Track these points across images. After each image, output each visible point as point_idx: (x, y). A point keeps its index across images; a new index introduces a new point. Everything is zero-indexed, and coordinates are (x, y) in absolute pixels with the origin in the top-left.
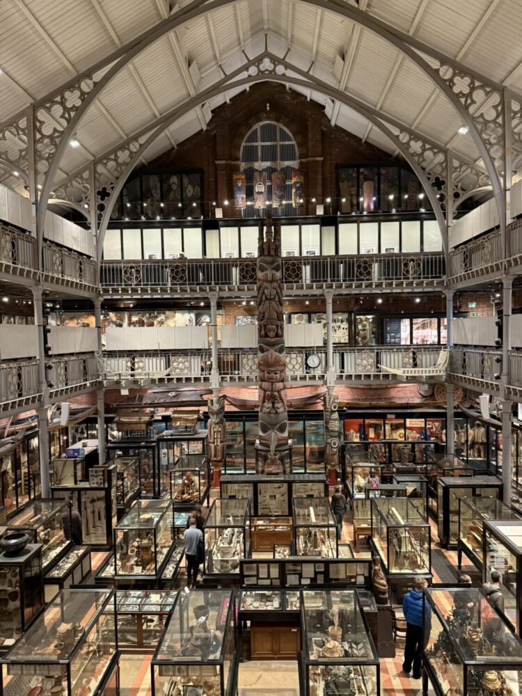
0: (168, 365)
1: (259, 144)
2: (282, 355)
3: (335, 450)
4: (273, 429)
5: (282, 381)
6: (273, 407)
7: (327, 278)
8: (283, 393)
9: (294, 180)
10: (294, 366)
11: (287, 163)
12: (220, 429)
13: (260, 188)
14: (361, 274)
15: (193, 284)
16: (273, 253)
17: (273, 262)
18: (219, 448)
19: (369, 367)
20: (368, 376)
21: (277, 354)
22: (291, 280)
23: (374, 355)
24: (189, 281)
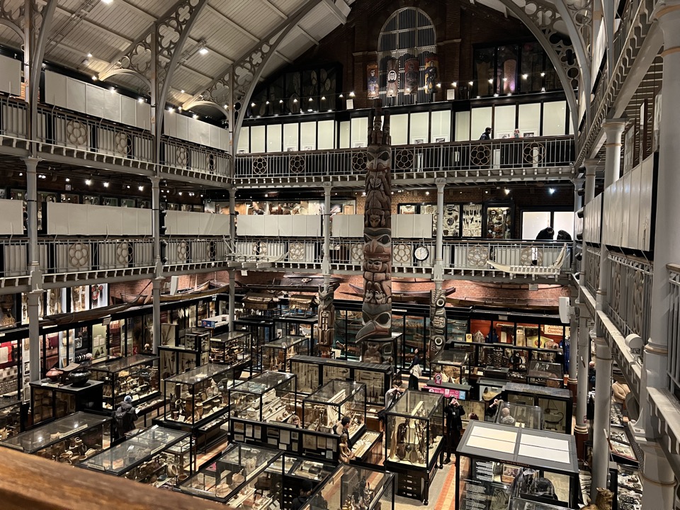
0: (286, 250)
1: (397, 32)
2: (387, 247)
3: (439, 347)
4: (373, 319)
5: (385, 272)
6: (374, 297)
7: (439, 166)
8: (385, 284)
9: (427, 65)
10: (401, 257)
11: (425, 48)
12: (327, 315)
13: (392, 76)
14: (476, 161)
15: (310, 174)
16: (380, 141)
17: (379, 151)
18: (326, 333)
19: (482, 262)
20: (479, 273)
21: (381, 244)
22: (401, 169)
23: (487, 249)
24: (307, 171)
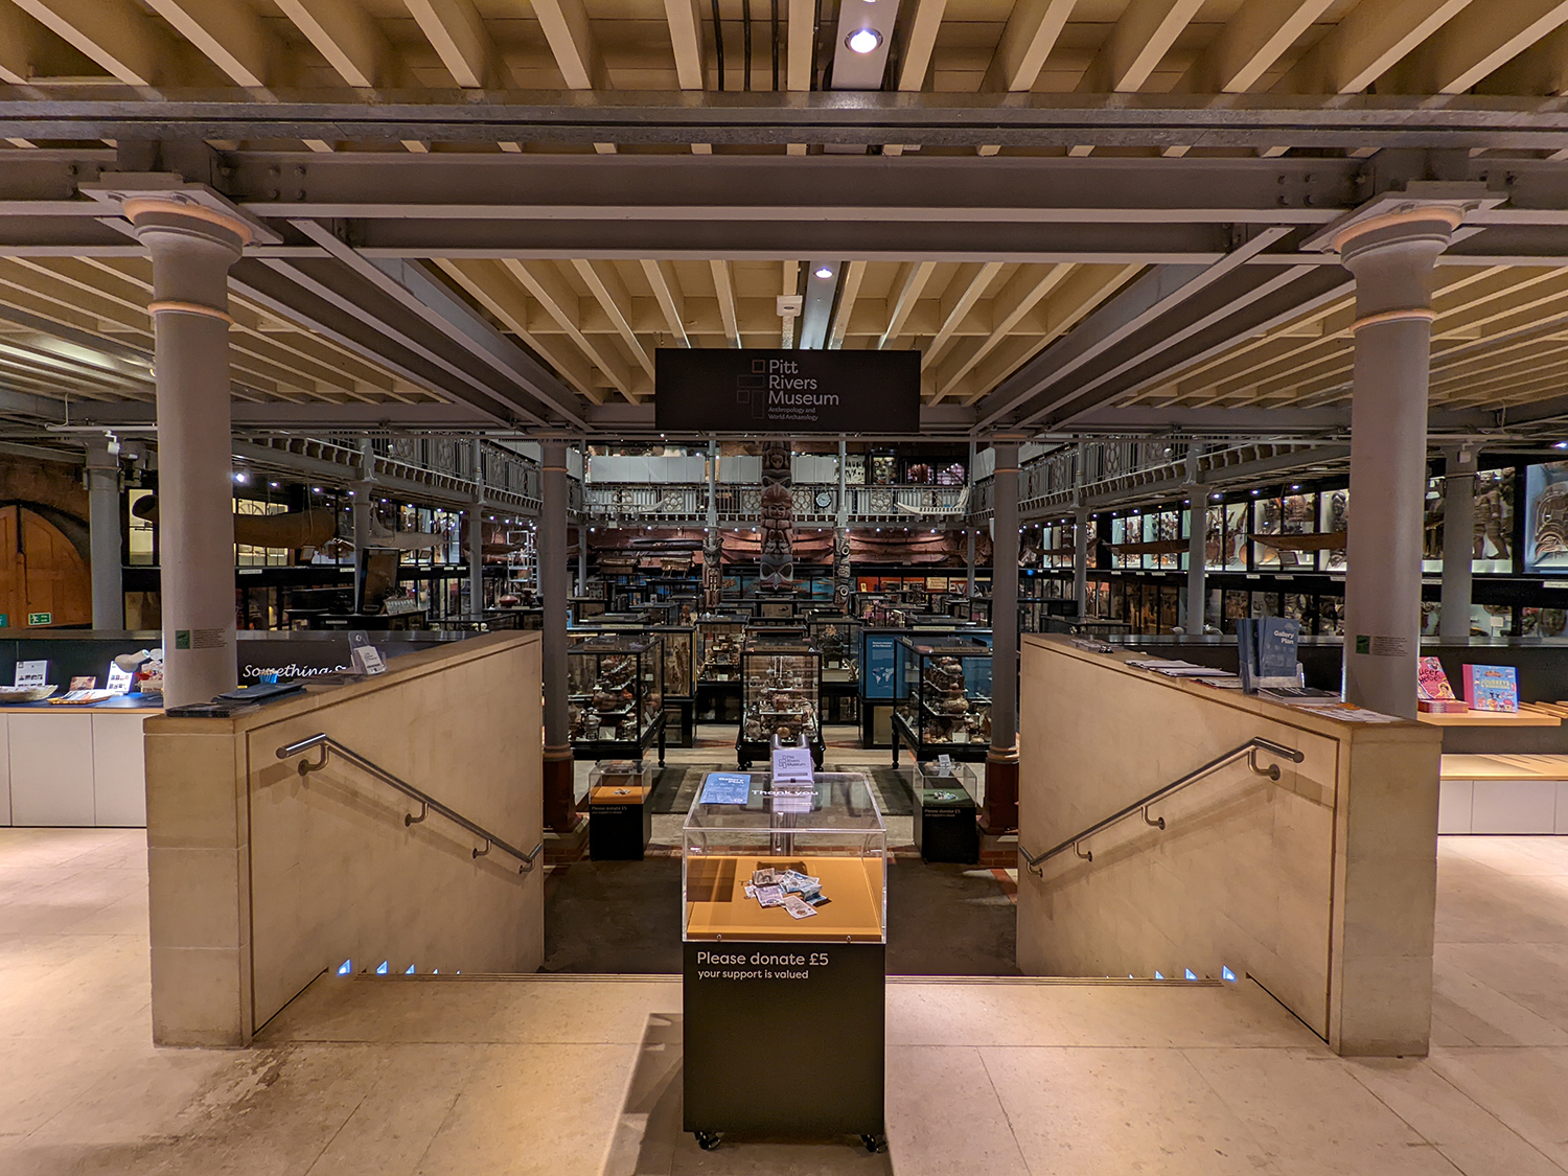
0: (659, 499)
2: (789, 491)
3: (845, 599)
4: (776, 571)
5: (788, 519)
6: (777, 547)
10: (801, 505)
12: (716, 573)
18: (715, 594)
19: (885, 508)
20: (883, 519)
21: (783, 488)
23: (890, 495)
